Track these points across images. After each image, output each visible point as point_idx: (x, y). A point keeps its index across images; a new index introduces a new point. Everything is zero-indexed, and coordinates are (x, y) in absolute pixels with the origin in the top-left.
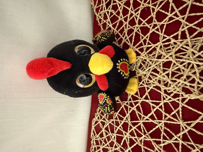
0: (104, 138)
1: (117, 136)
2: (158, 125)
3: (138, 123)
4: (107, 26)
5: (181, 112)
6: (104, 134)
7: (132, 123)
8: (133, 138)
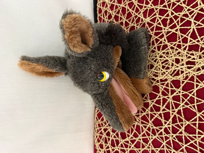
0: (104, 121)
6: (104, 118)
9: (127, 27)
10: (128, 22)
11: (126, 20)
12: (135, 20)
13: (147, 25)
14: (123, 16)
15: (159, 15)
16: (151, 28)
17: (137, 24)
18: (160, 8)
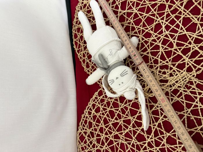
0: (87, 143)
1: (96, 139)
2: (119, 123)
3: (109, 125)
4: (86, 61)
6: (87, 140)
7: (105, 126)
8: (107, 136)
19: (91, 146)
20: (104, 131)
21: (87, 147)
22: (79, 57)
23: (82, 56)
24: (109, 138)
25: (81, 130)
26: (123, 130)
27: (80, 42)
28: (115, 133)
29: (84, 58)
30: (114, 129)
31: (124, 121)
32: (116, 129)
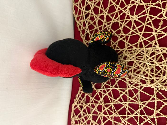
0: (82, 118)
2: (124, 105)
3: (110, 105)
4: (85, 32)
5: (139, 96)
6: (82, 115)
7: (105, 105)
8: (106, 116)
9: (108, 23)
10: (110, 16)
11: (108, 14)
12: (119, 16)
13: (133, 23)
14: (103, 8)
15: (149, 14)
16: (139, 27)
17: (121, 21)
18: (152, 6)
19: (86, 122)
20: (102, 109)
21: (81, 121)
22: (78, 26)
23: (81, 24)
24: (107, 118)
25: (77, 103)
26: (127, 113)
27: (81, 8)
28: (116, 114)
29: (84, 28)
30: (116, 110)
31: (130, 105)
32: (118, 111)
